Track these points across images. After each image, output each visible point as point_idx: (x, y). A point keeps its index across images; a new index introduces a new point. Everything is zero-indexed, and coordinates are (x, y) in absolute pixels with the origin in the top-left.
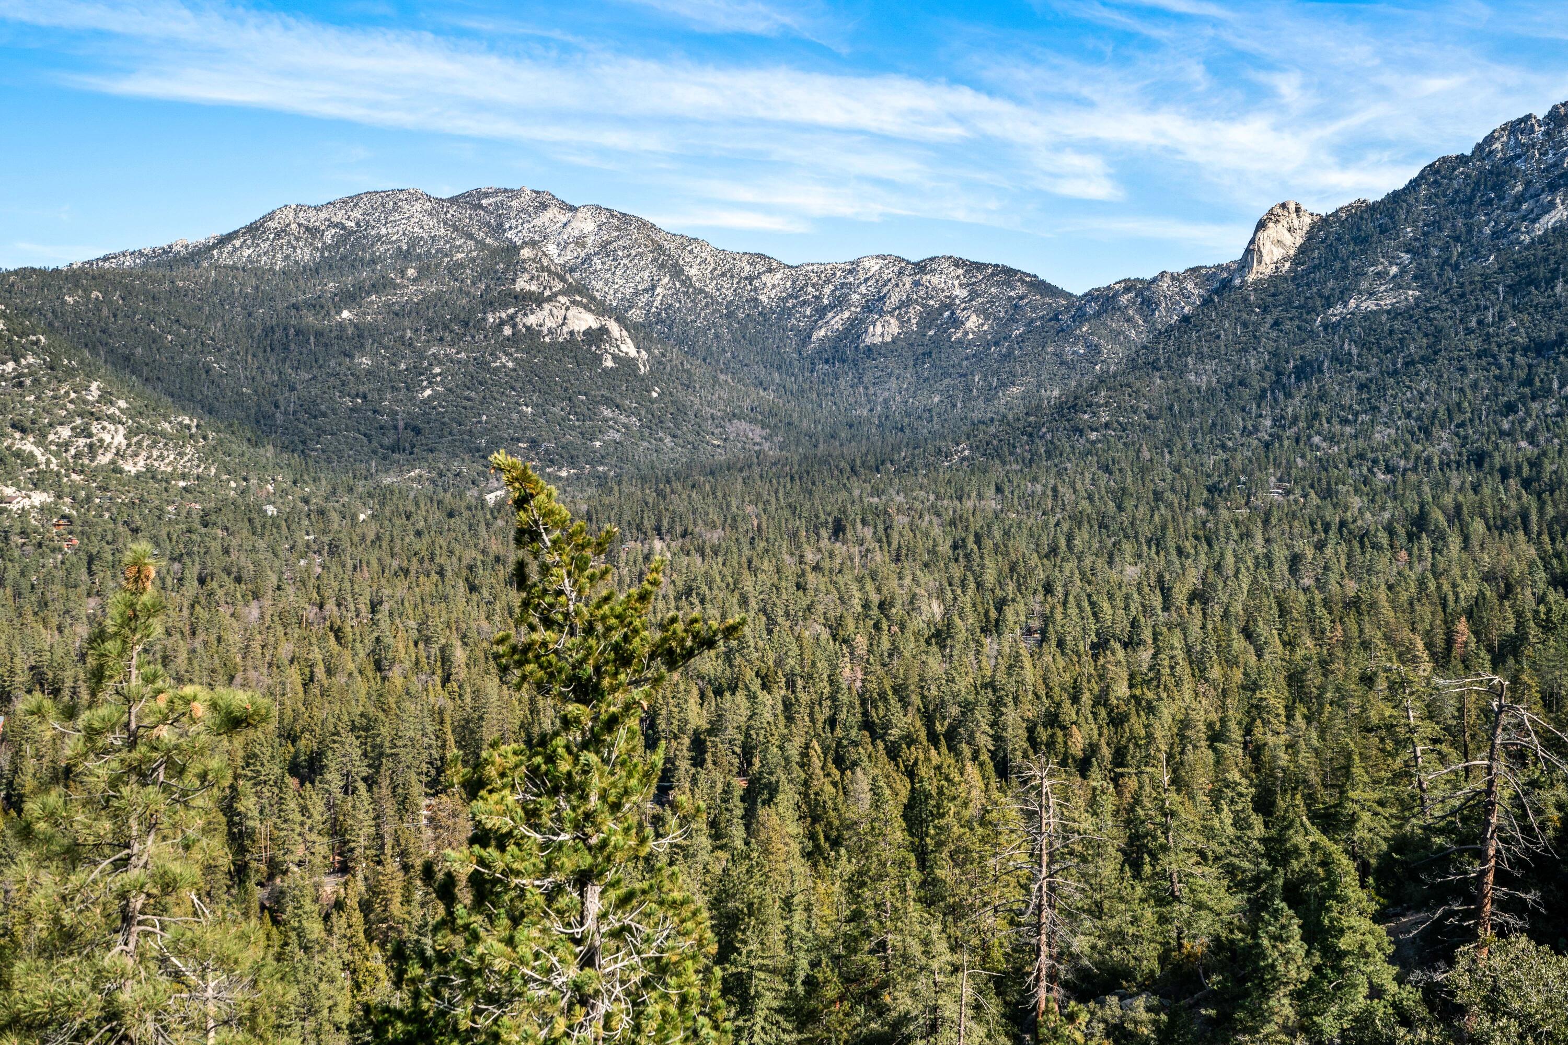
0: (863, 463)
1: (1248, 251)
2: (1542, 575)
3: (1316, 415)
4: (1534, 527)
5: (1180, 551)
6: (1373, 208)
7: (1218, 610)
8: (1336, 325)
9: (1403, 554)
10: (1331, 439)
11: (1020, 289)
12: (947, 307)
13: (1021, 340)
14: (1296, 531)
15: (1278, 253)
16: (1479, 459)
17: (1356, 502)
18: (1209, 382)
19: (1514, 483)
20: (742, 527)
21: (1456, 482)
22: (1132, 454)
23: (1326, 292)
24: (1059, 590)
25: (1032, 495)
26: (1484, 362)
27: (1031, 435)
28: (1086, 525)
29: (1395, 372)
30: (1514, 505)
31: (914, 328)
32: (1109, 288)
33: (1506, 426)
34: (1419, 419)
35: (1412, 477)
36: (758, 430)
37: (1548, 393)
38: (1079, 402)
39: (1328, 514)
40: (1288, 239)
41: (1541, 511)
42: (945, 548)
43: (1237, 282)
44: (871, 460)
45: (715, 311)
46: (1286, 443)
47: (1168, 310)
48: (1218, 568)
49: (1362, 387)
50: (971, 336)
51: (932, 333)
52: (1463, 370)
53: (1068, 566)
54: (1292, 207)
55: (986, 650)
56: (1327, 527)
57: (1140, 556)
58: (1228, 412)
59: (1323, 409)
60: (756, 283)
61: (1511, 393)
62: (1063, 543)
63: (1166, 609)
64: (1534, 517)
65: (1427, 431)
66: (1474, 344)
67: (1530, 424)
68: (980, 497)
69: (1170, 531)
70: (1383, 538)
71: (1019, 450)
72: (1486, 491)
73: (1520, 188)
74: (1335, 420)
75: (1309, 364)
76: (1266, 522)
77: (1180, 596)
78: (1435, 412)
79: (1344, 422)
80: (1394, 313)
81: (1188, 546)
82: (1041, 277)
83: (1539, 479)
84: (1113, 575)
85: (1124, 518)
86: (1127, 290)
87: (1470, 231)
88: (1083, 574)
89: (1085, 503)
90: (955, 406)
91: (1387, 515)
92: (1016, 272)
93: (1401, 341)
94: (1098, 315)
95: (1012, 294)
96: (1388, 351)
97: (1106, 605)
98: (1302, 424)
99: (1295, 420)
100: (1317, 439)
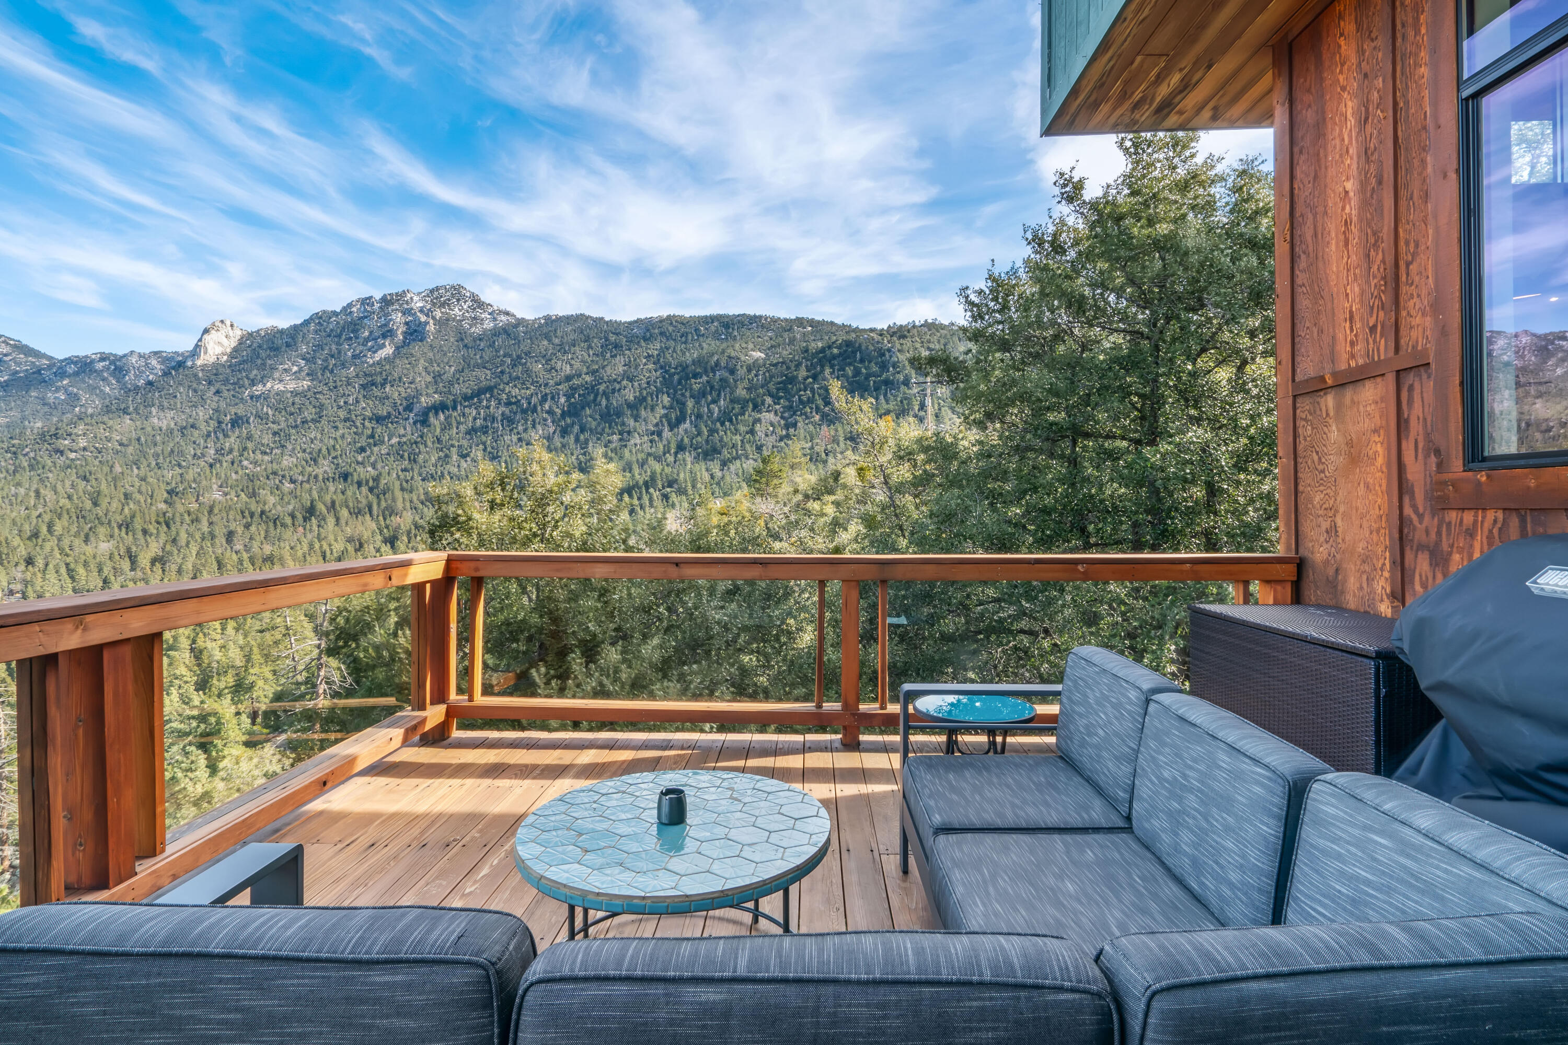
1: (197, 346)
2: (379, 538)
3: (245, 449)
4: (375, 512)
5: (145, 532)
6: (282, 332)
7: (174, 567)
8: (258, 397)
9: (301, 529)
10: (255, 463)
14: (231, 517)
15: (219, 350)
16: (345, 476)
17: (272, 500)
18: (168, 425)
19: (364, 489)
21: (332, 489)
22: (106, 469)
23: (252, 376)
24: (40, 562)
25: (16, 496)
26: (348, 424)
27: (15, 453)
28: (66, 516)
29: (296, 427)
30: (364, 502)
32: (86, 357)
33: (360, 459)
34: (310, 453)
35: (307, 486)
37: (383, 442)
38: (60, 432)
39: (253, 507)
40: (225, 342)
41: (379, 504)
43: (189, 363)
46: (225, 464)
47: (136, 376)
48: (174, 541)
49: (275, 434)
52: (336, 428)
53: (48, 545)
54: (228, 323)
56: (252, 515)
57: (112, 536)
58: (183, 444)
59: (250, 445)
61: (363, 442)
62: (44, 529)
63: (133, 569)
64: (375, 507)
65: (315, 460)
66: (342, 414)
67: (373, 459)
69: (137, 519)
70: (288, 520)
72: (349, 493)
73: (367, 334)
74: (258, 452)
75: (241, 418)
77: (144, 560)
78: (320, 450)
80: (295, 393)
81: (152, 528)
82: (24, 342)
83: (377, 487)
84: (89, 550)
85: (99, 511)
86: (102, 359)
87: (339, 352)
88: (62, 550)
89: (64, 502)
91: (291, 507)
93: (300, 409)
94: (76, 374)
96: (292, 414)
97: (81, 571)
98: (236, 453)
99: (231, 451)
100: (245, 463)
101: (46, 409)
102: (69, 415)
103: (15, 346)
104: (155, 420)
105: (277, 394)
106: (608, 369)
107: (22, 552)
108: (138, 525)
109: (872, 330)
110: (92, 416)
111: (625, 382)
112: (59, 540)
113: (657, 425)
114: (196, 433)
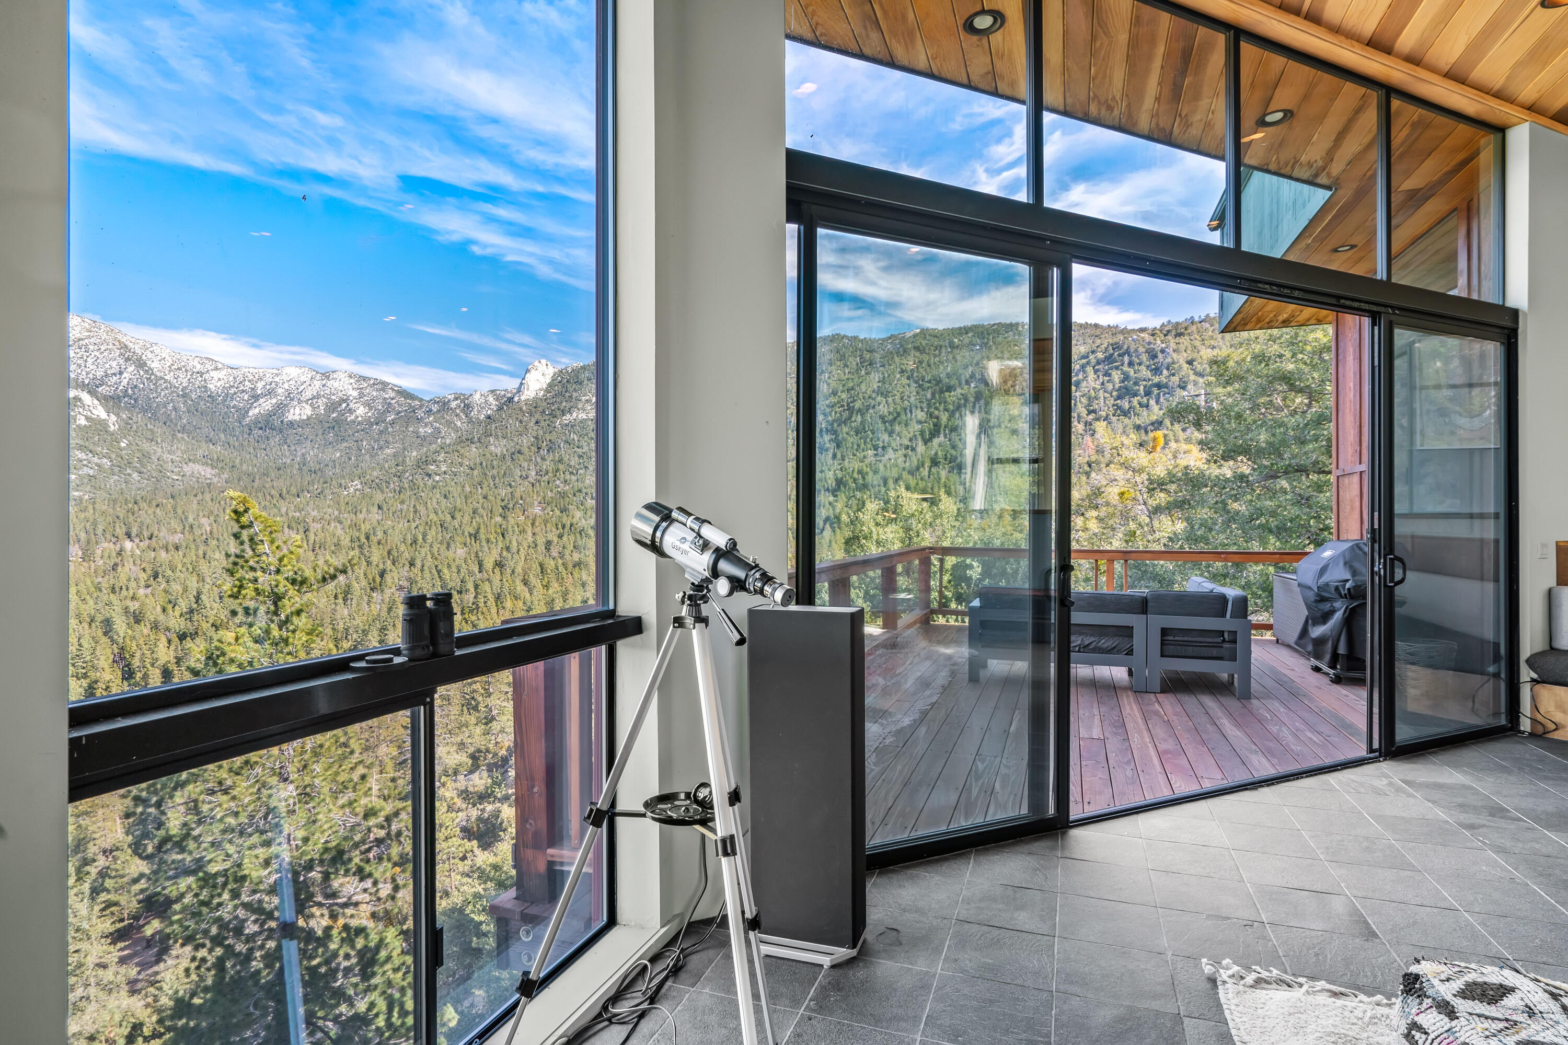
0: (288, 492)
1: (521, 384)
3: (558, 470)
5: (488, 541)
7: (509, 571)
8: (567, 425)
10: (565, 482)
11: (392, 394)
12: (344, 401)
13: (393, 423)
14: (548, 529)
15: (538, 386)
17: (578, 514)
18: (502, 451)
20: (197, 532)
22: (459, 489)
23: (562, 408)
24: (418, 564)
25: (401, 510)
27: (399, 477)
28: (434, 527)
31: (322, 412)
32: (445, 397)
36: (209, 470)
38: (429, 459)
39: (564, 519)
40: (542, 379)
42: (346, 542)
43: (516, 399)
44: (294, 490)
45: (172, 392)
46: (543, 484)
47: (479, 412)
48: (508, 549)
49: (580, 457)
50: (360, 419)
51: (334, 415)
53: (423, 551)
54: (544, 363)
55: (374, 600)
56: (564, 527)
57: (465, 544)
58: (512, 467)
59: (561, 467)
60: (206, 376)
62: (420, 537)
63: (480, 572)
68: (368, 511)
69: (482, 530)
71: (392, 486)
74: (567, 473)
75: (554, 444)
76: (533, 524)
77: (489, 564)
79: (572, 473)
81: (492, 538)
82: (404, 388)
84: (450, 554)
85: (456, 523)
86: (456, 399)
88: (433, 555)
89: (432, 516)
90: (350, 459)
92: (389, 384)
94: (438, 411)
95: (387, 396)
97: (446, 571)
98: (551, 474)
99: (547, 473)
100: (558, 482)
101: (419, 441)
102: (434, 446)
103: (398, 391)
104: (493, 448)
105: (581, 422)
106: (863, 387)
107: (407, 555)
108: (482, 536)
109: (1142, 330)
110: (449, 445)
111: (879, 398)
112: (431, 546)
113: (911, 440)
114: (521, 457)
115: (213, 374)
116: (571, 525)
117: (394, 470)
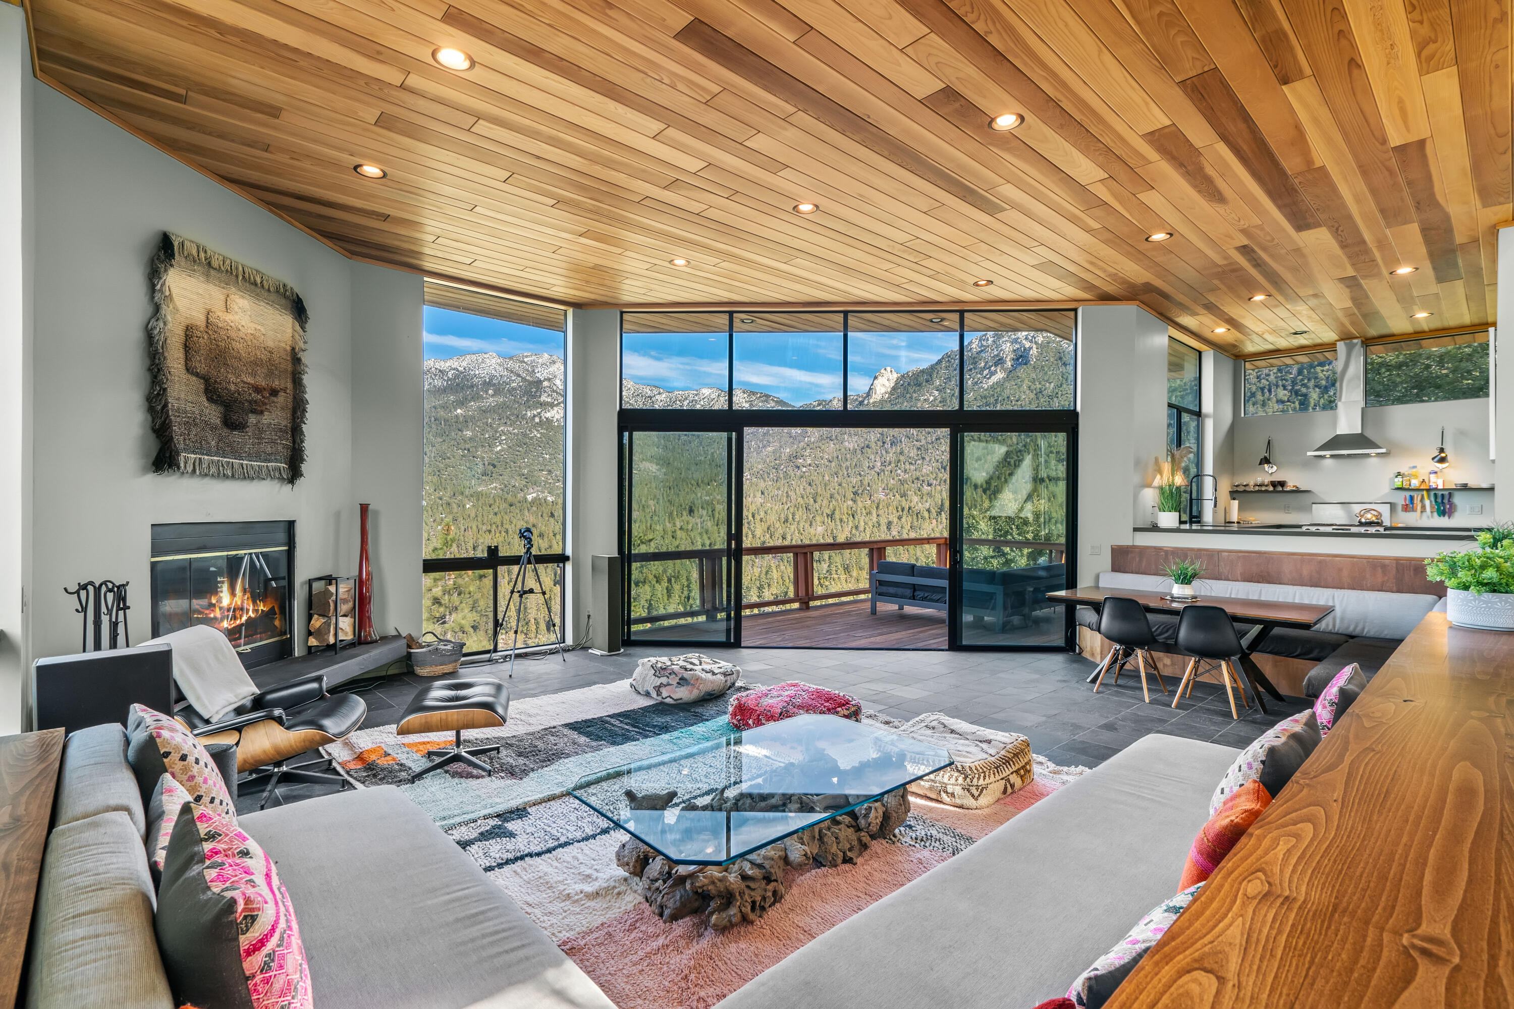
0: (702, 481)
1: (870, 389)
3: (899, 461)
5: (841, 520)
6: (923, 371)
9: (934, 521)
10: (905, 471)
14: (890, 511)
15: (883, 390)
17: (915, 499)
20: (647, 510)
22: (821, 478)
25: (777, 496)
27: (777, 469)
28: (801, 509)
29: (932, 443)
32: (811, 404)
34: (941, 463)
35: (939, 488)
36: (654, 466)
38: (798, 454)
39: (904, 503)
40: (887, 384)
43: (866, 402)
44: (706, 481)
46: (886, 473)
48: (857, 527)
49: (918, 449)
53: (793, 527)
54: (889, 370)
55: (756, 565)
56: (903, 510)
57: (824, 523)
58: (862, 459)
59: (902, 458)
60: (654, 399)
62: (791, 517)
68: (754, 496)
69: (837, 512)
70: (926, 514)
71: (772, 476)
73: (983, 364)
74: (907, 463)
75: (896, 438)
76: (877, 508)
79: (911, 463)
81: (844, 518)
82: (782, 399)
84: (812, 531)
85: (817, 506)
86: (819, 405)
88: (799, 530)
89: (800, 499)
91: (928, 504)
92: (771, 396)
95: (769, 406)
98: (893, 465)
99: (890, 463)
100: (899, 471)
101: (791, 440)
102: (802, 443)
103: (777, 402)
104: (847, 444)
107: (780, 531)
108: (837, 516)
112: (798, 524)
114: (869, 451)
115: (658, 397)
116: (910, 508)
117: (773, 464)
